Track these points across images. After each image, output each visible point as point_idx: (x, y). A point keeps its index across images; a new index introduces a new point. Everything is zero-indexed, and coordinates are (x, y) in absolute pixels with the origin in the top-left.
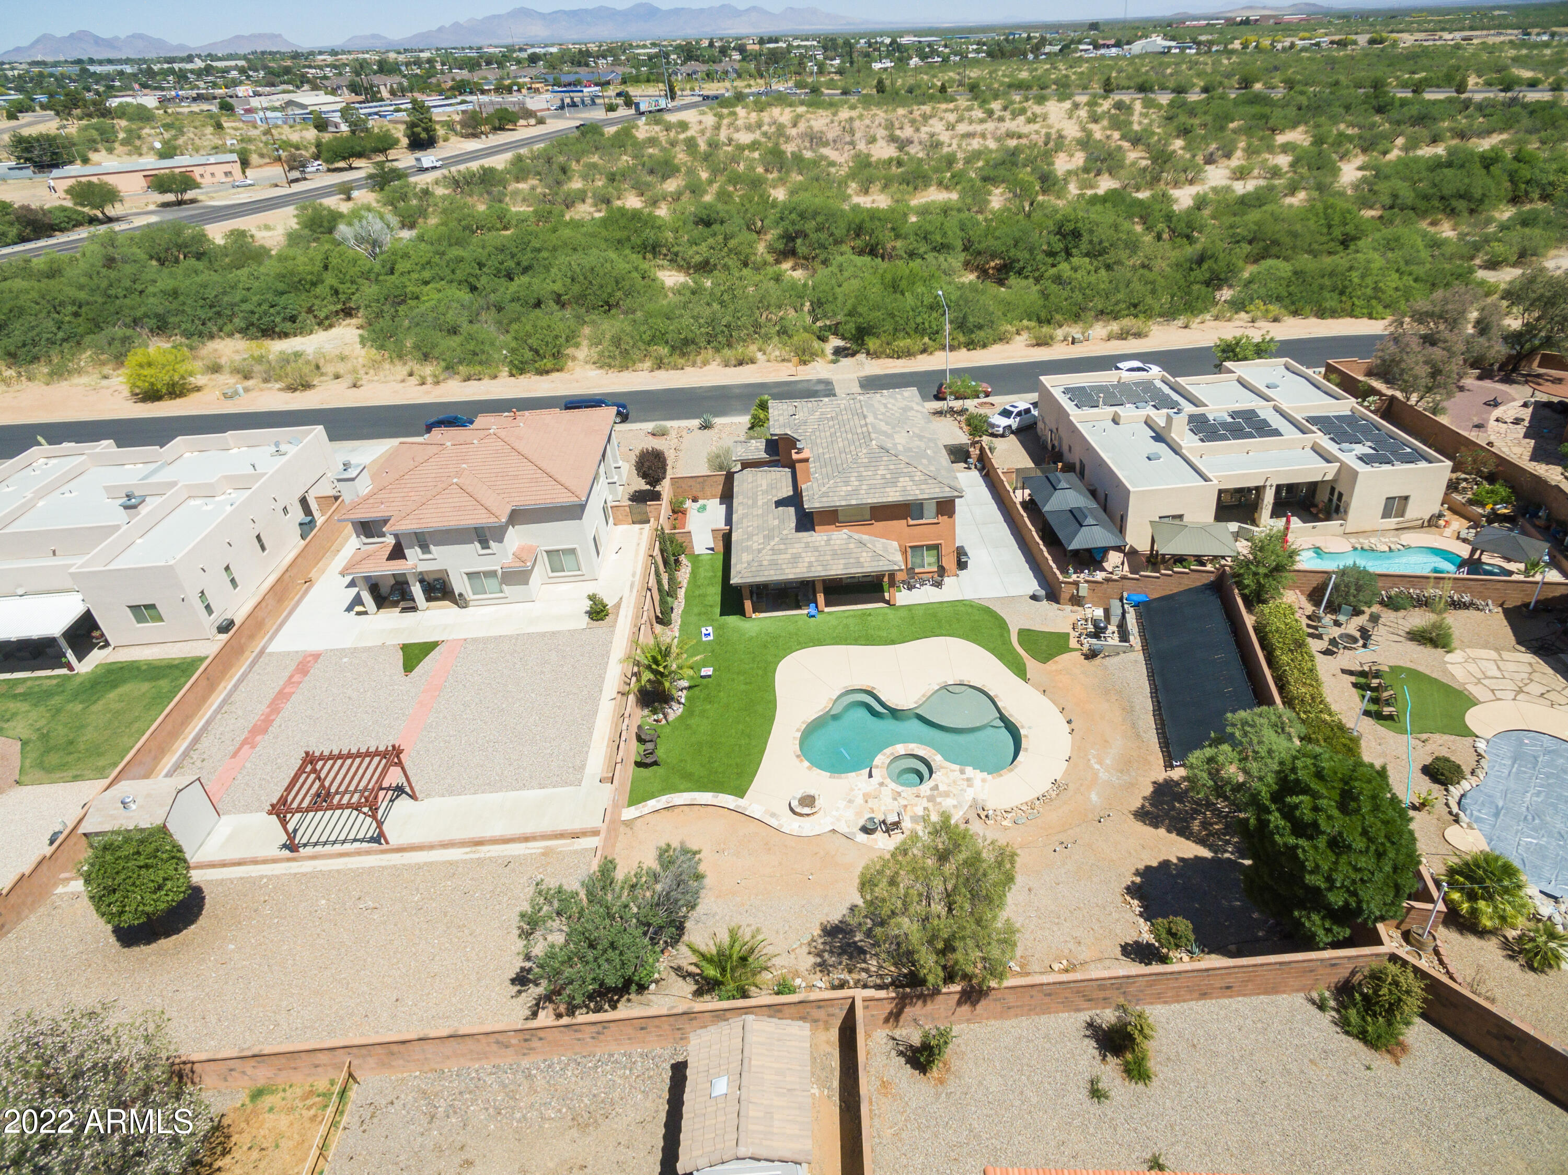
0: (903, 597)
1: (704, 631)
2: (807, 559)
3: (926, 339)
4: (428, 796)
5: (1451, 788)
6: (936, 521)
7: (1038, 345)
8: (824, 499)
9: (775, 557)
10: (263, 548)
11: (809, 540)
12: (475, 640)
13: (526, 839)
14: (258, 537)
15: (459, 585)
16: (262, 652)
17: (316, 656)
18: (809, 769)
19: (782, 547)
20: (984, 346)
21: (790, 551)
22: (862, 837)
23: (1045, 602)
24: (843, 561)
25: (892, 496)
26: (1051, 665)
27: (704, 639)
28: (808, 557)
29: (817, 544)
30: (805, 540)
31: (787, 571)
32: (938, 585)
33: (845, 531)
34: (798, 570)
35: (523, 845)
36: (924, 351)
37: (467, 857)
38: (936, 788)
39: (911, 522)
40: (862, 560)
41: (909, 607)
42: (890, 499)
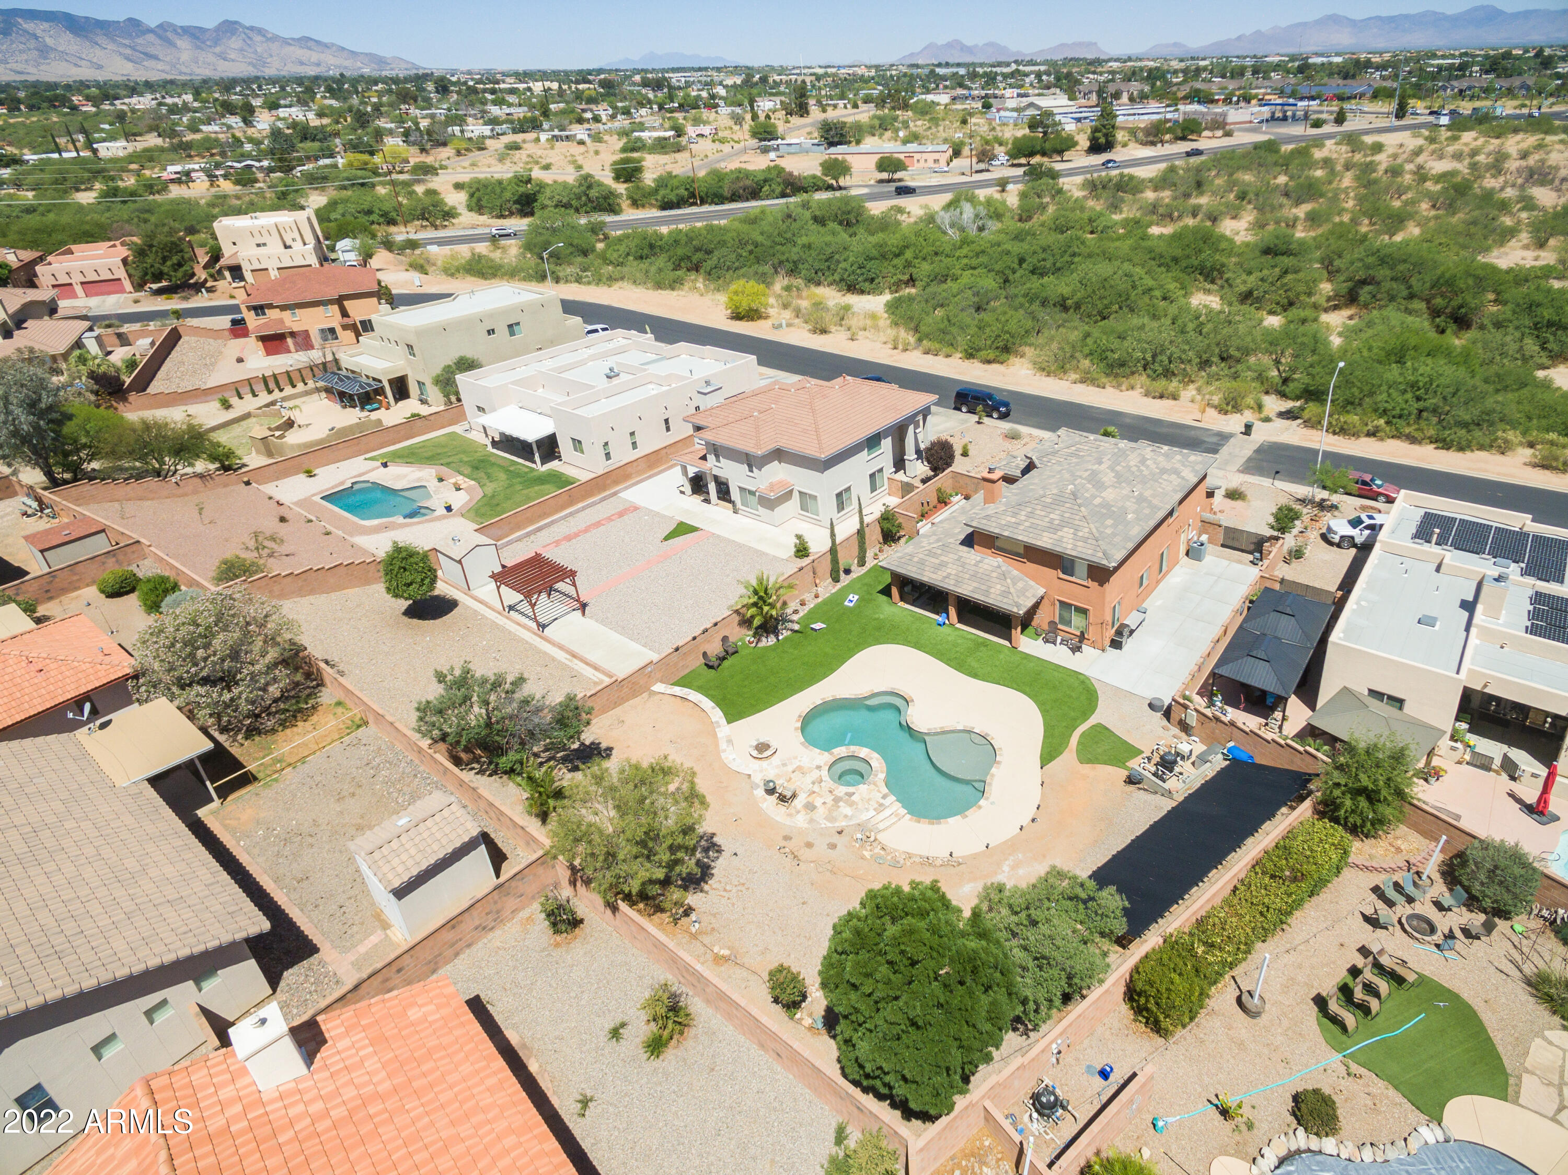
0: (1028, 644)
1: (851, 597)
2: (949, 571)
3: (1382, 422)
4: (591, 618)
5: (1301, 1132)
6: (1085, 583)
7: (1544, 467)
8: (984, 521)
9: (927, 558)
10: (668, 429)
11: (965, 555)
12: (719, 536)
13: (596, 668)
14: (667, 421)
15: (735, 494)
16: (615, 494)
17: (636, 508)
18: (796, 729)
19: (939, 552)
20: (1461, 449)
21: (943, 558)
22: (760, 792)
23: (1159, 714)
24: (975, 584)
25: (1045, 541)
26: (1086, 769)
27: (846, 603)
28: (952, 570)
29: (968, 561)
30: (961, 554)
31: (926, 573)
32: (1076, 649)
33: (1000, 559)
34: (934, 576)
35: (593, 671)
36: (1371, 434)
37: (564, 660)
38: (850, 795)
39: (1062, 576)
40: (992, 590)
41: (1027, 656)
42: (1039, 543)
